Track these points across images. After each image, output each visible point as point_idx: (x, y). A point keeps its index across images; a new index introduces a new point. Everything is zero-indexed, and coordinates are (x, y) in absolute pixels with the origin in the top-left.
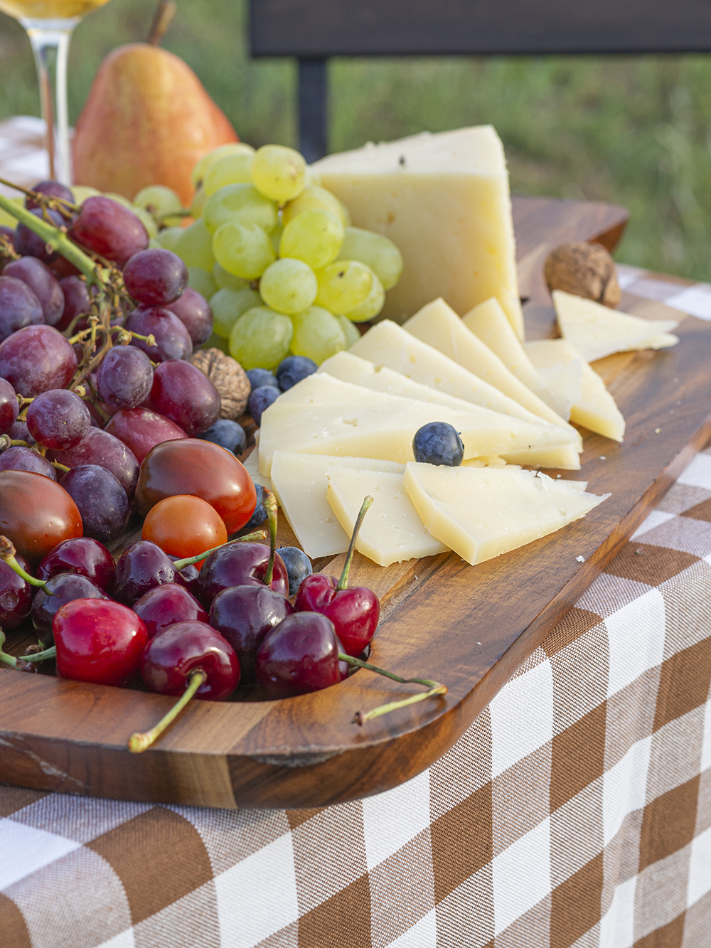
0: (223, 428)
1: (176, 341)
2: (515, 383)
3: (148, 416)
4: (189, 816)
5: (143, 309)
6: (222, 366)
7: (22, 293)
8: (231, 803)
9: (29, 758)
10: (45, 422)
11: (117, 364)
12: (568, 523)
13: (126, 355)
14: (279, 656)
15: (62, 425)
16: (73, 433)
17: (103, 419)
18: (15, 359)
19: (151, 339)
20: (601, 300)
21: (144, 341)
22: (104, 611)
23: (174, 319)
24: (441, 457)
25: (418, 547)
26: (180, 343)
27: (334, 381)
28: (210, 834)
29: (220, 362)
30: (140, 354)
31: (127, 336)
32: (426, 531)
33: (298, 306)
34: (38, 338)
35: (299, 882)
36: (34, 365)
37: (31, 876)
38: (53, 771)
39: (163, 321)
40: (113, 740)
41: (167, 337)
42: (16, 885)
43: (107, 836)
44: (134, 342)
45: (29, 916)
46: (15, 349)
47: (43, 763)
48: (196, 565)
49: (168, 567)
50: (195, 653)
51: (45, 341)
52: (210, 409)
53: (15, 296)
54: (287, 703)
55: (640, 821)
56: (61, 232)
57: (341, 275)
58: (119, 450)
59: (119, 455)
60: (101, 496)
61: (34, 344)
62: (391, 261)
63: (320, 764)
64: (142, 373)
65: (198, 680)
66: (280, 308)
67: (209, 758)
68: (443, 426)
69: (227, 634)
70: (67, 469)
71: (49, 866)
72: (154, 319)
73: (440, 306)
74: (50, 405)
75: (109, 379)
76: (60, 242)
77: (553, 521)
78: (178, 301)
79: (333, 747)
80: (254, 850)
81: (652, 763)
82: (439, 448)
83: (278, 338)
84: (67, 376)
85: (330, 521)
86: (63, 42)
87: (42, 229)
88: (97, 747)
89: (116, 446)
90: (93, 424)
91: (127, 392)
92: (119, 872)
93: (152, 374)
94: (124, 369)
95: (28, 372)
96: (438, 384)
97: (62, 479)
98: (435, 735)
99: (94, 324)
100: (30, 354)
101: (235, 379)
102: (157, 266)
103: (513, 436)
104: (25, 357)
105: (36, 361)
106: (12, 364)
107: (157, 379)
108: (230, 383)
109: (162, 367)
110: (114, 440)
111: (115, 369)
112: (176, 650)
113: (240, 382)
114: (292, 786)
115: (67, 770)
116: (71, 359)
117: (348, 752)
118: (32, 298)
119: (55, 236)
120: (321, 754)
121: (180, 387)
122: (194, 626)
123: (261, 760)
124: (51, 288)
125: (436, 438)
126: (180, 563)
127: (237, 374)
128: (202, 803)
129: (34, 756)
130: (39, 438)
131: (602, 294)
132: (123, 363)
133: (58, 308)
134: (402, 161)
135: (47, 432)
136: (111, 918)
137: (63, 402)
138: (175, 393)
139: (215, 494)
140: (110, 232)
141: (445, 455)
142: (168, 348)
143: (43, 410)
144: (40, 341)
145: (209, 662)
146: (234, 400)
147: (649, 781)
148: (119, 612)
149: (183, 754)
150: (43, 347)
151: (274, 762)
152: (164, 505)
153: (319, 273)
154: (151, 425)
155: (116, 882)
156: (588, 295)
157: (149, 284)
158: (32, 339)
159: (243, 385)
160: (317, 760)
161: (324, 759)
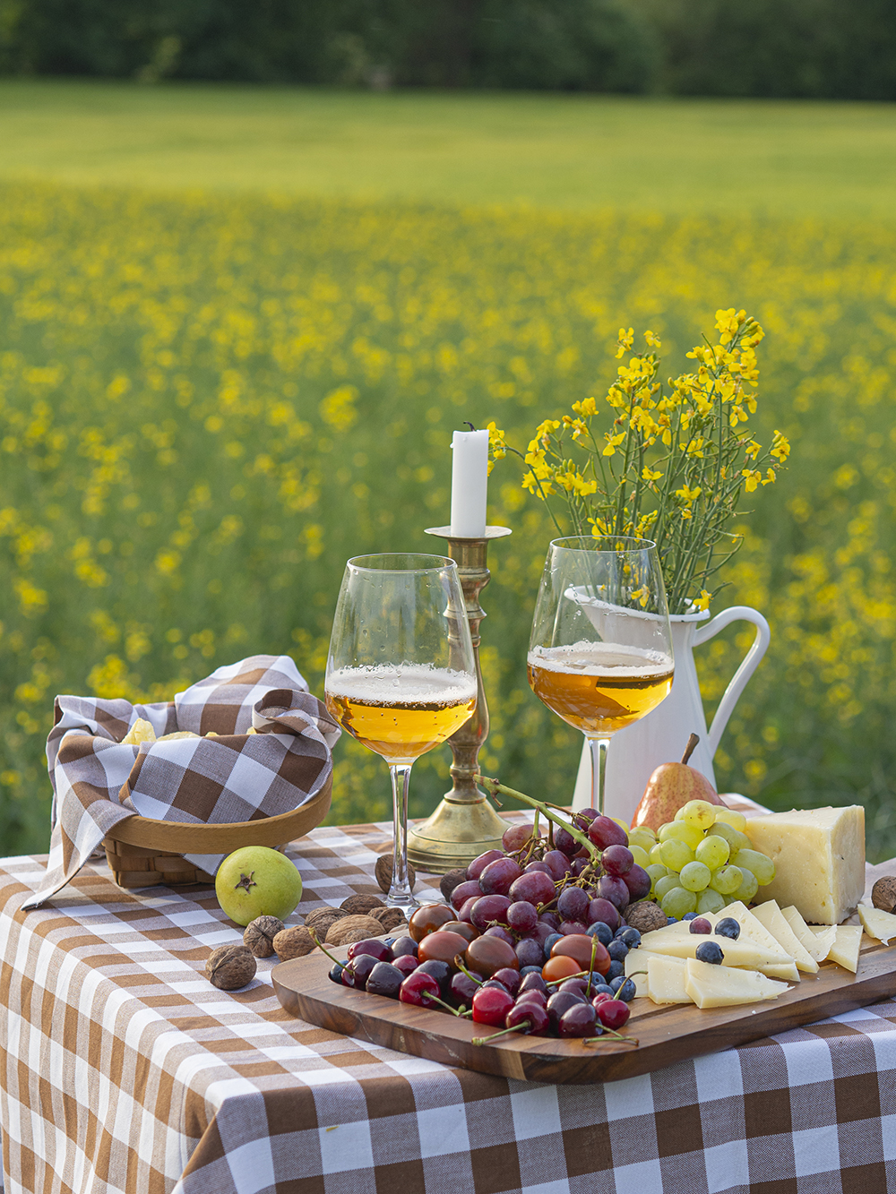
3: (577, 924)
5: (608, 875)
8: (524, 1077)
12: (764, 999)
13: (572, 892)
32: (685, 991)
33: (697, 887)
38: (453, 1055)
39: (615, 883)
51: (537, 878)
62: (767, 870)
63: (560, 1062)
66: (688, 887)
68: (711, 943)
75: (561, 903)
83: (686, 904)
84: (546, 898)
111: (564, 898)
114: (548, 1071)
115: (458, 1054)
117: (573, 1058)
121: (596, 910)
123: (534, 1056)
128: (512, 1076)
138: (593, 914)
149: (502, 1050)
150: (535, 880)
151: (539, 1057)
152: (554, 959)
157: (611, 864)
160: (559, 1059)
161: (561, 1059)
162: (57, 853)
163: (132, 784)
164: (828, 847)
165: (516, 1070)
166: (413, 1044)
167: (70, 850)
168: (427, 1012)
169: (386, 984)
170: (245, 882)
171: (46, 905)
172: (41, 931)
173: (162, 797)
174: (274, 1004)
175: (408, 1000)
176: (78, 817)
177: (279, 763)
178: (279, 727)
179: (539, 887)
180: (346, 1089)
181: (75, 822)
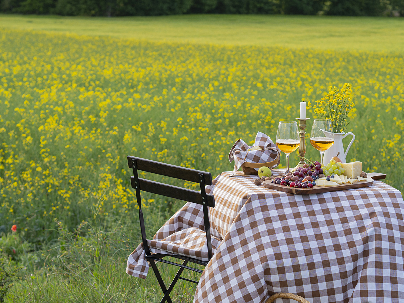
161: (301, 191)
162: (235, 170)
163: (246, 157)
164: (352, 166)
165: (294, 192)
166: (281, 189)
167: (236, 168)
168: (284, 186)
169: (279, 183)
170: (262, 172)
171: (232, 176)
172: (231, 179)
173: (251, 159)
174: (263, 186)
175: (282, 184)
176: (238, 162)
177: (270, 155)
178: (270, 149)
179: (305, 171)
180: (270, 194)
181: (237, 163)
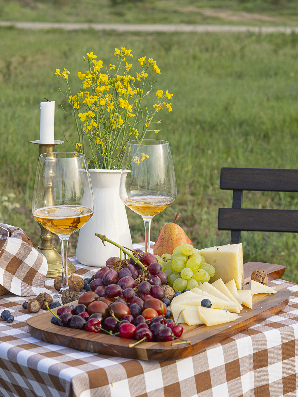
0: (165, 300)
1: (157, 282)
2: (231, 296)
3: (149, 295)
4: (140, 361)
5: (152, 275)
6: (168, 288)
7: (128, 271)
8: (147, 359)
9: (111, 349)
10: (126, 294)
11: (143, 284)
12: (231, 321)
13: (145, 283)
14: (161, 335)
15: (129, 294)
16: (131, 296)
17: (140, 296)
18: (122, 282)
19: (152, 280)
20: (262, 283)
21: (150, 281)
22: (130, 325)
23: (158, 277)
24: (206, 306)
25: (198, 322)
26: (159, 282)
27: (192, 293)
28: (144, 365)
29: (168, 287)
30: (148, 283)
31: (146, 279)
32: (200, 319)
33: (188, 278)
34: (128, 278)
35: (163, 379)
36: (126, 284)
37: (108, 366)
38: (116, 352)
39: (155, 277)
40: (126, 346)
41: (156, 281)
42: (105, 367)
43: (124, 363)
44: (148, 281)
45: (107, 372)
46: (123, 281)
47: (114, 350)
48: (150, 321)
49: (145, 321)
50: (144, 333)
51: (129, 279)
52: (162, 295)
53: (126, 272)
54: (160, 343)
55: (254, 392)
56: (138, 259)
57: (198, 272)
58: (141, 301)
59: (141, 302)
60: (135, 309)
61: (127, 279)
62: (213, 271)
63: (163, 352)
64: (148, 287)
65: (145, 338)
66: (184, 278)
67: (143, 349)
68: (207, 300)
69: (152, 331)
70: (130, 304)
71: (112, 366)
72: (153, 277)
73: (220, 280)
74: (127, 290)
75: (141, 287)
76: (138, 261)
77: (228, 320)
78: (160, 274)
79: (166, 349)
80: (153, 370)
81: (255, 378)
82: (205, 304)
83: (183, 285)
84: (133, 286)
85: (182, 317)
86: (150, 221)
87: (134, 258)
88: (123, 347)
89: (140, 300)
90: (136, 295)
91: (145, 290)
92: (125, 368)
93: (150, 287)
94: (144, 285)
95: (125, 285)
96: (215, 295)
97: (128, 305)
98: (187, 350)
99: (140, 277)
100: (126, 281)
101: (171, 291)
102: (155, 266)
103: (224, 304)
104: (125, 282)
105: (127, 283)
106: (122, 283)
107: (151, 288)
108: (169, 292)
109: (153, 286)
110: (140, 299)
111: (142, 285)
112: (141, 332)
113: (172, 292)
114: (158, 356)
115: (118, 351)
116: (134, 283)
117: (169, 350)
118: (130, 272)
119: (137, 260)
120: (163, 350)
121: (156, 290)
122: (146, 329)
123: (152, 350)
124: (135, 271)
125: (205, 302)
126: (147, 320)
127: (171, 290)
128: (142, 359)
129: (112, 349)
130: (125, 297)
131: (263, 281)
132: (144, 284)
133: (136, 275)
134: (218, 249)
135: (126, 296)
136: (123, 376)
137: (130, 290)
138: (155, 291)
139: (158, 309)
140: (149, 260)
141: (207, 305)
142: (156, 283)
143: (126, 291)
144: (128, 279)
145: (147, 335)
146: (170, 296)
147: (255, 382)
148: (132, 326)
149: (138, 348)
150: (129, 280)
151: (155, 351)
152: (146, 310)
153: (194, 272)
154: (149, 297)
155: (124, 370)
156: (259, 281)
157: (153, 270)
158: (126, 279)
159: (172, 293)
160: (163, 351)
161: (164, 351)
168: (99, 335)
